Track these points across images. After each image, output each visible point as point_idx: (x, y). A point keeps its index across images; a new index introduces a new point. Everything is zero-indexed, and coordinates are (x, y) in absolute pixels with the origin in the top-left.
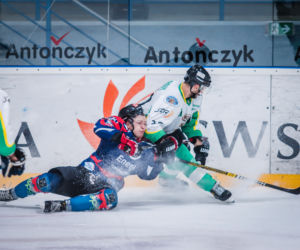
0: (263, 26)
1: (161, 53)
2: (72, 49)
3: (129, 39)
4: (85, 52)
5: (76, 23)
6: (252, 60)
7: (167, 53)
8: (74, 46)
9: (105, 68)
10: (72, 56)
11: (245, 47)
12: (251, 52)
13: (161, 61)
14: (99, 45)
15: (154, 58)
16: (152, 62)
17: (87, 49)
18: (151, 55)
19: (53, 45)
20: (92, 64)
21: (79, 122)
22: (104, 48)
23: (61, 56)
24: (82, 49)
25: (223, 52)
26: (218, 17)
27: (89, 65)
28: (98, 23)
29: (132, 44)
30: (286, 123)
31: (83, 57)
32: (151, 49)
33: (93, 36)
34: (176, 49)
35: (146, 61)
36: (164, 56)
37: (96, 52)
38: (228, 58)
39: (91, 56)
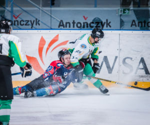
0: (116, 10)
1: (66, 23)
2: (23, 21)
3: (51, 16)
4: (30, 23)
5: (25, 9)
6: (110, 27)
7: (69, 23)
8: (24, 19)
9: (39, 31)
10: (23, 25)
11: (107, 20)
12: (110, 22)
13: (66, 27)
14: (36, 19)
15: (63, 25)
16: (62, 27)
17: (31, 21)
18: (61, 24)
19: (14, 19)
20: (33, 28)
21: (27, 56)
22: (39, 21)
23: (18, 25)
24: (28, 21)
25: (96, 23)
26: (94, 6)
27: (32, 29)
28: (36, 9)
29: (52, 19)
30: (126, 57)
31: (29, 25)
32: (62, 21)
33: (33, 15)
34: (74, 21)
35: (59, 27)
36: (68, 25)
37: (35, 23)
38: (99, 25)
39: (32, 25)
